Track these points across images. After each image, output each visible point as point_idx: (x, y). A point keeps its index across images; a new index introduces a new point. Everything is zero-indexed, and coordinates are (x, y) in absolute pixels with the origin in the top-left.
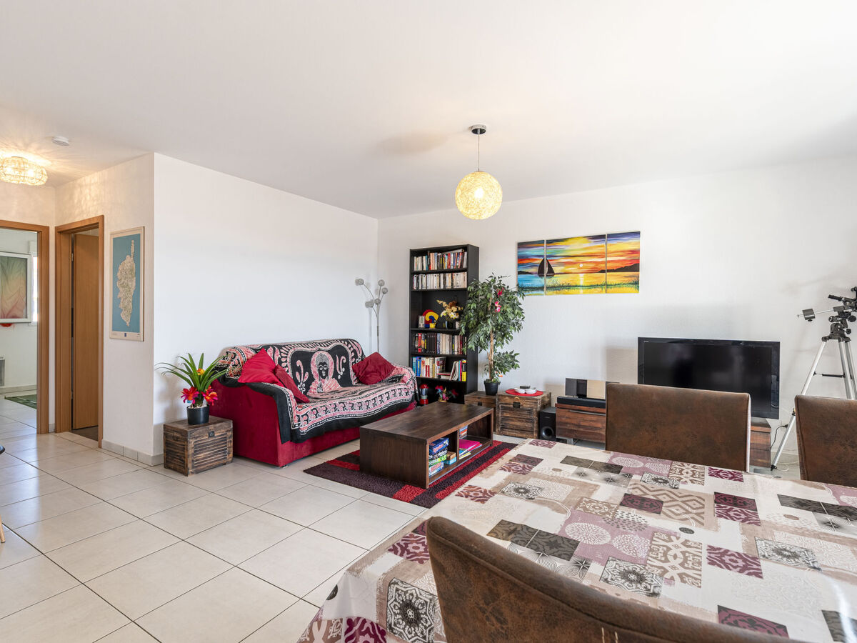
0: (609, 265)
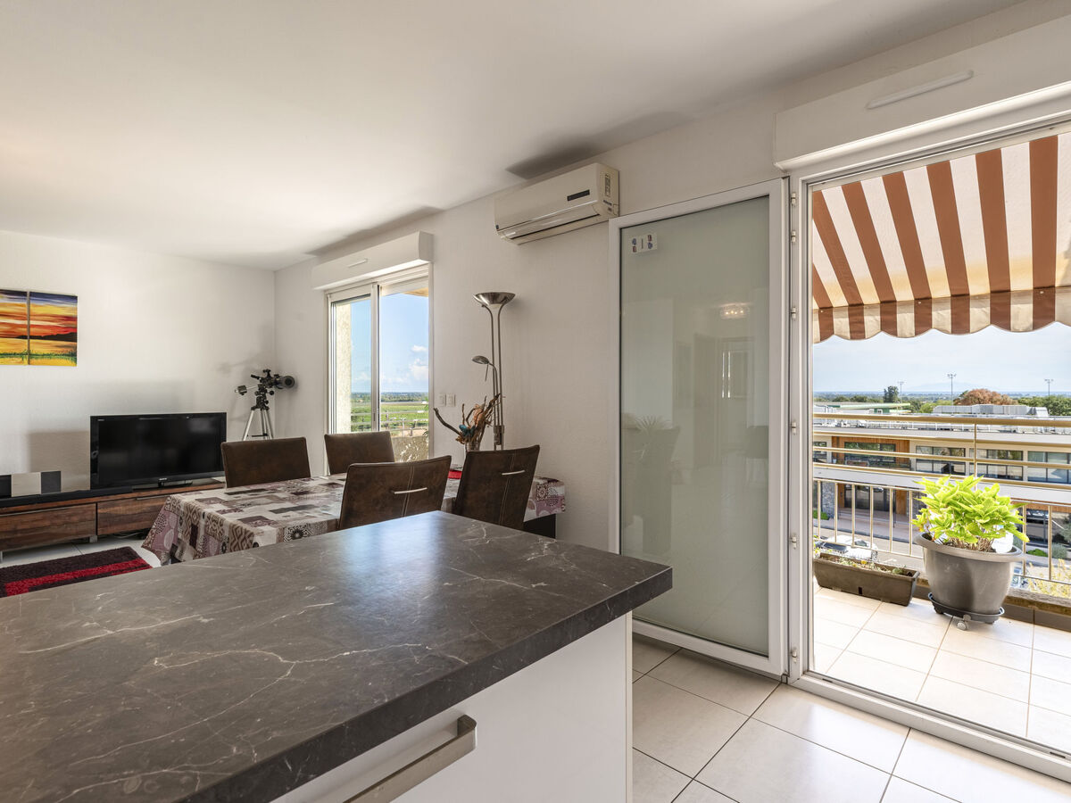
0: (32, 330)
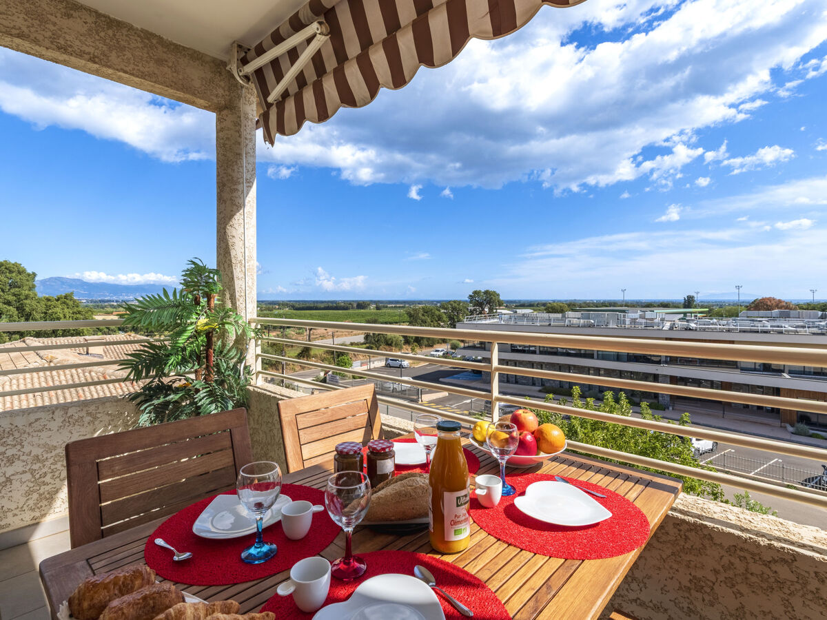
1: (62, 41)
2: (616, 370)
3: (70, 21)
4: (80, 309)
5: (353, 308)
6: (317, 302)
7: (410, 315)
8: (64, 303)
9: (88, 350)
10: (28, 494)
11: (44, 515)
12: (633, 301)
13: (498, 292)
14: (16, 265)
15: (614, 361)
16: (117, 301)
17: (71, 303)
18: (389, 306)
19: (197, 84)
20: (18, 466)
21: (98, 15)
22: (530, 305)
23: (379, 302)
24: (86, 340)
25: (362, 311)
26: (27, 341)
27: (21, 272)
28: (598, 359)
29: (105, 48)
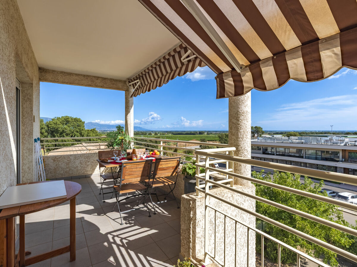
1: (96, 85)
2: (315, 164)
3: (98, 81)
4: (98, 134)
5: (197, 134)
6: (183, 131)
7: (219, 137)
8: (93, 132)
9: (100, 147)
10: (91, 168)
11: (93, 173)
12: (340, 131)
13: (261, 127)
14: (79, 119)
15: (314, 159)
16: (109, 131)
17: (95, 132)
18: (213, 133)
19: (120, 87)
20: (89, 163)
21: (102, 78)
22: (281, 133)
23: (209, 131)
24: (100, 144)
25: (201, 135)
26: (83, 144)
27: (81, 121)
28: (306, 158)
29: (103, 84)
